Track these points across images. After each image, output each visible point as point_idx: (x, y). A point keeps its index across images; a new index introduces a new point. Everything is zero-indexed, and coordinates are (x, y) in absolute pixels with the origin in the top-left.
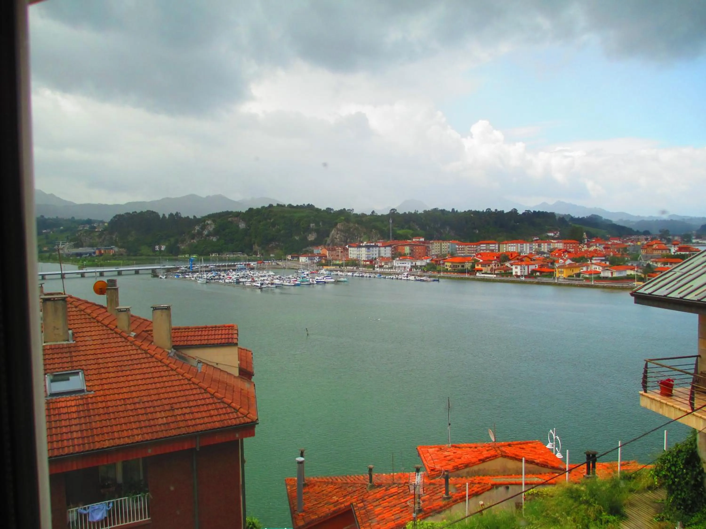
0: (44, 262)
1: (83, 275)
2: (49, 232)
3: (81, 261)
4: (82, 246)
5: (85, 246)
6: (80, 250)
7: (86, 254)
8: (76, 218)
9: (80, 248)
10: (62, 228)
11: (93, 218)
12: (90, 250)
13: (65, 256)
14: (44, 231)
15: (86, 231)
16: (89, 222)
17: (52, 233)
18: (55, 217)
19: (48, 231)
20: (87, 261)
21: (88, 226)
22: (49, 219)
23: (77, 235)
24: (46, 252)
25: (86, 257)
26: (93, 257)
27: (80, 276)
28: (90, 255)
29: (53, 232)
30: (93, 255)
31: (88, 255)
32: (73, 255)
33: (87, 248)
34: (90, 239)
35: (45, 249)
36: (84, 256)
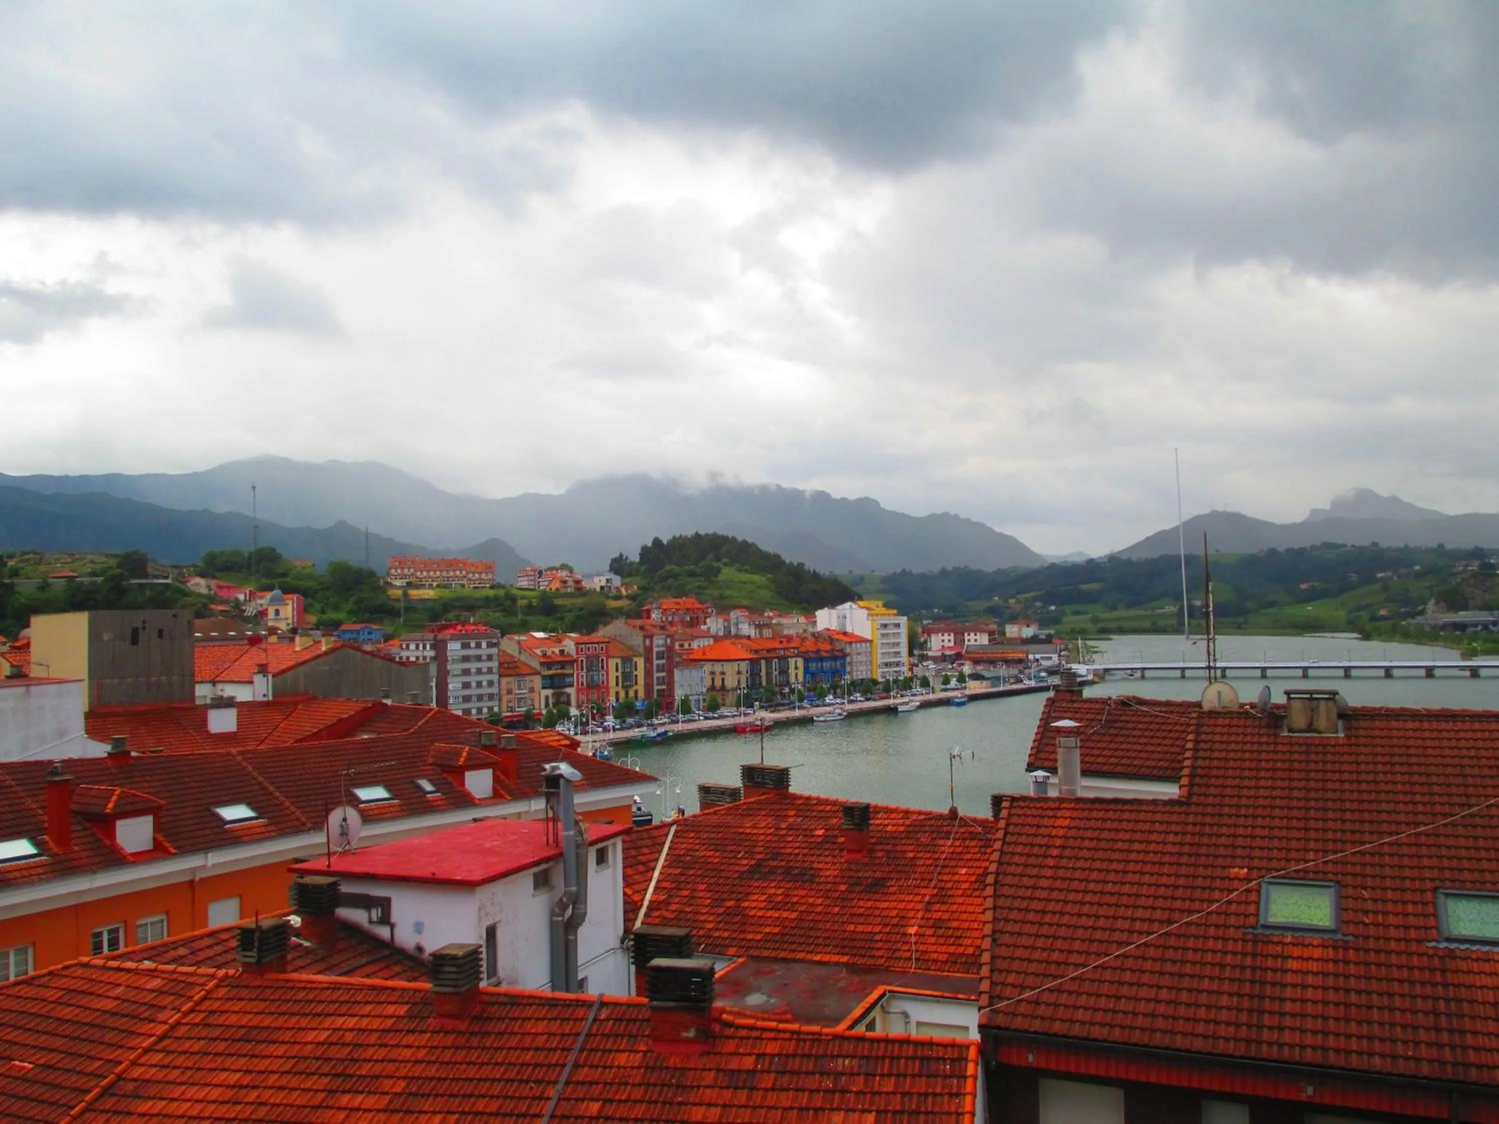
0: (1382, 641)
1: (1474, 673)
2: (1392, 578)
3: (1466, 642)
4: (1465, 608)
5: (1473, 609)
6: (1463, 616)
7: (1476, 625)
8: (1449, 546)
9: (1461, 613)
10: (1417, 568)
11: (1485, 545)
12: (1484, 616)
13: (1427, 629)
14: (1379, 575)
15: (1474, 575)
16: (1477, 554)
17: (1395, 578)
18: (1401, 545)
19: (1390, 574)
20: (1480, 642)
21: (1477, 563)
22: (1389, 549)
23: (1454, 583)
24: (1383, 618)
25: (1476, 633)
26: (1492, 632)
27: (1468, 673)
28: (1486, 627)
29: (1399, 577)
30: (1491, 627)
31: (1480, 628)
32: (1444, 627)
33: (1477, 612)
34: (1484, 591)
35: (1383, 612)
36: (1470, 630)
